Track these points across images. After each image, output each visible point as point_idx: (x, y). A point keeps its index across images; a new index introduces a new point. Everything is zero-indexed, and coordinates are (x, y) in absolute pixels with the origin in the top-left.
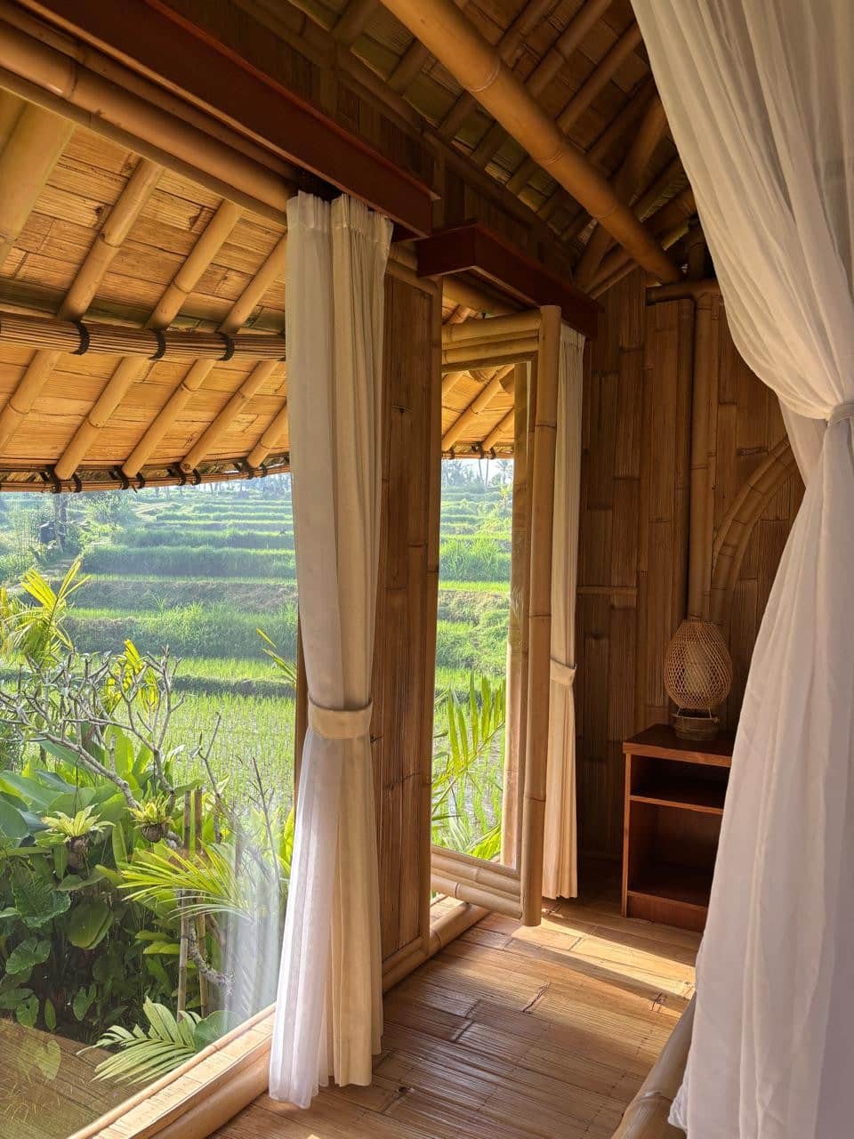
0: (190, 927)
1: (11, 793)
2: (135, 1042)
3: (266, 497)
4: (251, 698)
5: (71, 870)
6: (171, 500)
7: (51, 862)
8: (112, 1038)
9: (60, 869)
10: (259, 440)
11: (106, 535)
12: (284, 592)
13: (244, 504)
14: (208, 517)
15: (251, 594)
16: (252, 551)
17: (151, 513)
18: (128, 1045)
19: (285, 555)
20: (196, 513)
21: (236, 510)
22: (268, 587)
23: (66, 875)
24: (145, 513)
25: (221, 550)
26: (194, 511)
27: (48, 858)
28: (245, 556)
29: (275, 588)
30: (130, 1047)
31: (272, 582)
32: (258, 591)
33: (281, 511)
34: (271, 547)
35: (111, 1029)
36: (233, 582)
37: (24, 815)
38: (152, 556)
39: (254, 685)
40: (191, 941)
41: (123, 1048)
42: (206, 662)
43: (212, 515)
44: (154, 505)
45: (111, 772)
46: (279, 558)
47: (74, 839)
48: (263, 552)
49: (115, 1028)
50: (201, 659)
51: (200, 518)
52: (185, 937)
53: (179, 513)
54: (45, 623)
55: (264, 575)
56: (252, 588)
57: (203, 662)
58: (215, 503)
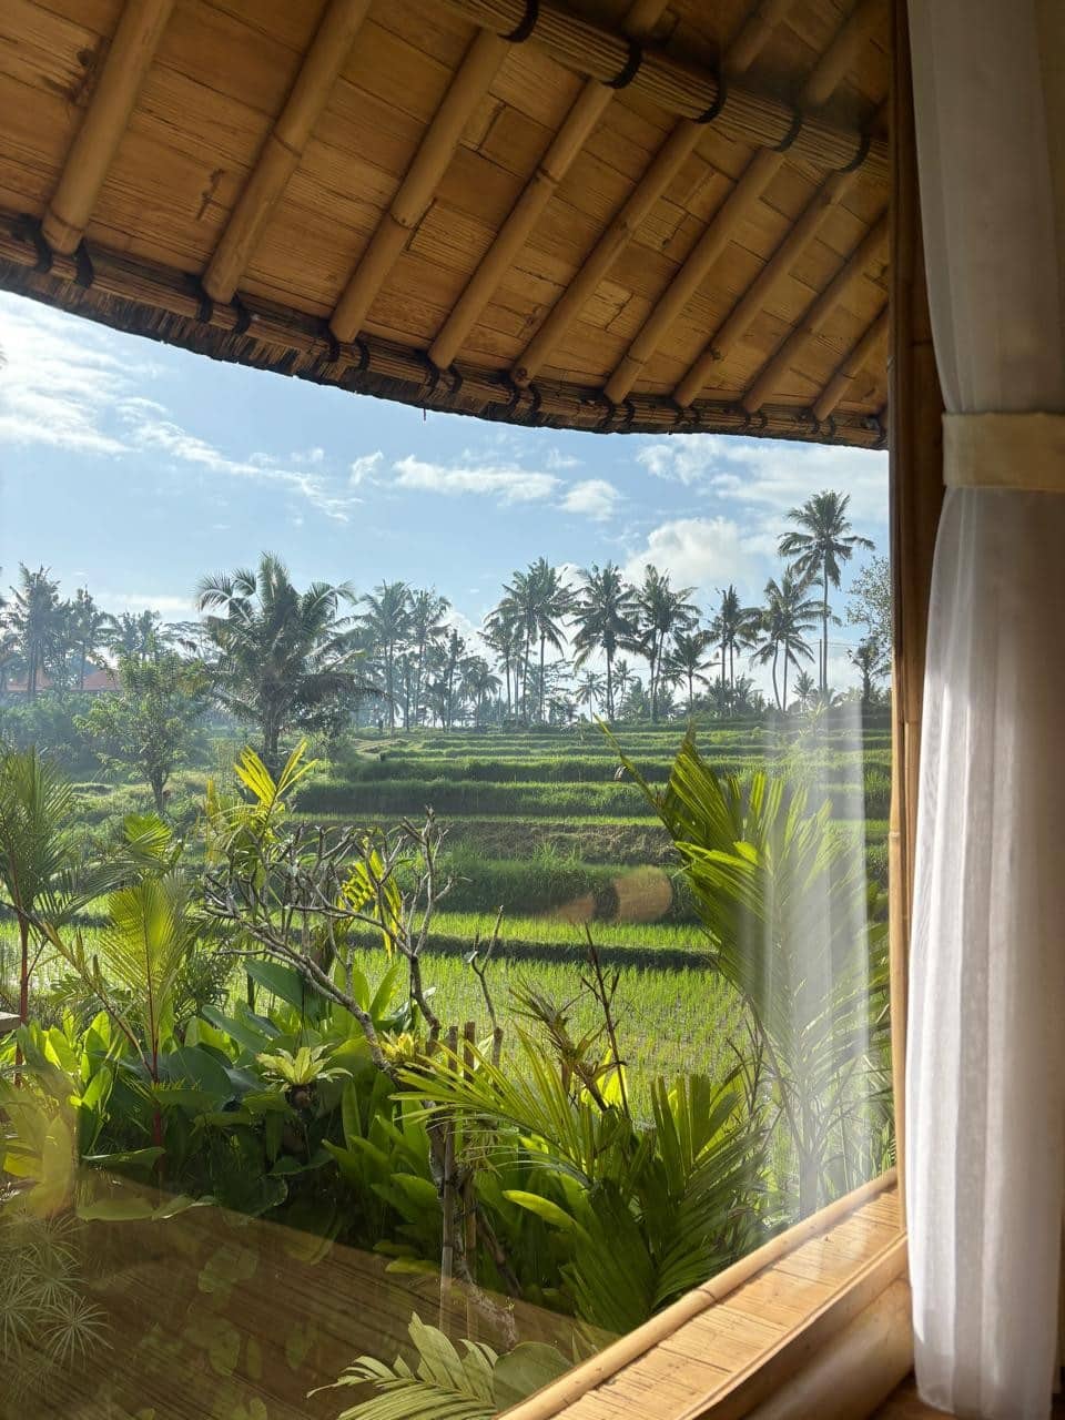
0: (457, 1231)
1: (211, 1044)
2: (395, 1384)
3: (507, 731)
4: (502, 961)
5: (285, 1150)
6: (395, 736)
7: (261, 1140)
8: (362, 1375)
9: (273, 1148)
10: (627, 350)
11: (323, 772)
12: (537, 832)
13: (482, 738)
14: (441, 754)
15: (496, 836)
16: (497, 785)
17: (372, 751)
18: (387, 1386)
19: (536, 789)
20: (428, 750)
21: (473, 745)
22: (517, 826)
23: (279, 1156)
24: (367, 751)
25: (460, 784)
26: (424, 747)
27: (257, 1133)
28: (489, 790)
29: (523, 827)
30: (390, 1390)
31: (521, 820)
32: (505, 832)
33: (526, 745)
34: (520, 779)
35: (358, 1361)
36: (474, 820)
37: (231, 1073)
38: (379, 791)
39: (505, 945)
40: (456, 1251)
41: (381, 1392)
42: (443, 916)
43: (444, 751)
44: (377, 742)
45: (348, 998)
46: (529, 792)
47: (296, 1088)
48: (510, 785)
49: (364, 1360)
50: (438, 914)
51: (431, 755)
52: (448, 1244)
53: (406, 750)
54: (261, 823)
55: (512, 812)
56: (497, 827)
57: (440, 917)
58: (448, 738)
